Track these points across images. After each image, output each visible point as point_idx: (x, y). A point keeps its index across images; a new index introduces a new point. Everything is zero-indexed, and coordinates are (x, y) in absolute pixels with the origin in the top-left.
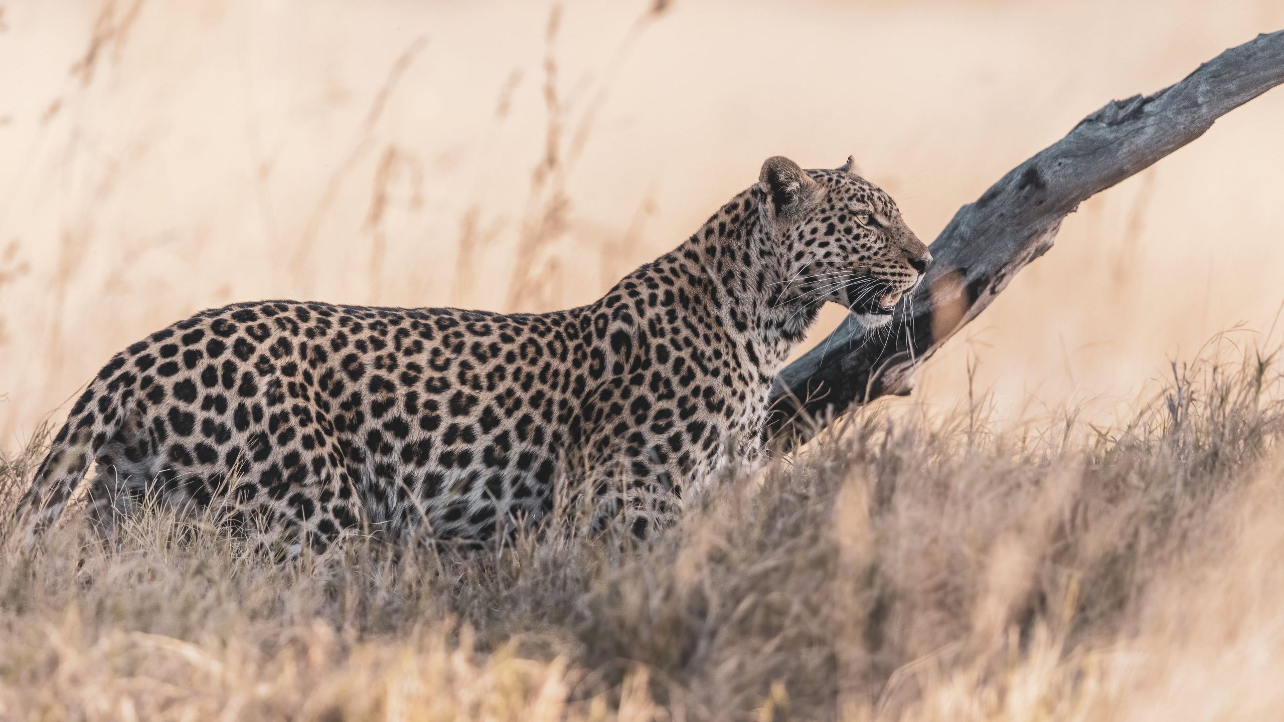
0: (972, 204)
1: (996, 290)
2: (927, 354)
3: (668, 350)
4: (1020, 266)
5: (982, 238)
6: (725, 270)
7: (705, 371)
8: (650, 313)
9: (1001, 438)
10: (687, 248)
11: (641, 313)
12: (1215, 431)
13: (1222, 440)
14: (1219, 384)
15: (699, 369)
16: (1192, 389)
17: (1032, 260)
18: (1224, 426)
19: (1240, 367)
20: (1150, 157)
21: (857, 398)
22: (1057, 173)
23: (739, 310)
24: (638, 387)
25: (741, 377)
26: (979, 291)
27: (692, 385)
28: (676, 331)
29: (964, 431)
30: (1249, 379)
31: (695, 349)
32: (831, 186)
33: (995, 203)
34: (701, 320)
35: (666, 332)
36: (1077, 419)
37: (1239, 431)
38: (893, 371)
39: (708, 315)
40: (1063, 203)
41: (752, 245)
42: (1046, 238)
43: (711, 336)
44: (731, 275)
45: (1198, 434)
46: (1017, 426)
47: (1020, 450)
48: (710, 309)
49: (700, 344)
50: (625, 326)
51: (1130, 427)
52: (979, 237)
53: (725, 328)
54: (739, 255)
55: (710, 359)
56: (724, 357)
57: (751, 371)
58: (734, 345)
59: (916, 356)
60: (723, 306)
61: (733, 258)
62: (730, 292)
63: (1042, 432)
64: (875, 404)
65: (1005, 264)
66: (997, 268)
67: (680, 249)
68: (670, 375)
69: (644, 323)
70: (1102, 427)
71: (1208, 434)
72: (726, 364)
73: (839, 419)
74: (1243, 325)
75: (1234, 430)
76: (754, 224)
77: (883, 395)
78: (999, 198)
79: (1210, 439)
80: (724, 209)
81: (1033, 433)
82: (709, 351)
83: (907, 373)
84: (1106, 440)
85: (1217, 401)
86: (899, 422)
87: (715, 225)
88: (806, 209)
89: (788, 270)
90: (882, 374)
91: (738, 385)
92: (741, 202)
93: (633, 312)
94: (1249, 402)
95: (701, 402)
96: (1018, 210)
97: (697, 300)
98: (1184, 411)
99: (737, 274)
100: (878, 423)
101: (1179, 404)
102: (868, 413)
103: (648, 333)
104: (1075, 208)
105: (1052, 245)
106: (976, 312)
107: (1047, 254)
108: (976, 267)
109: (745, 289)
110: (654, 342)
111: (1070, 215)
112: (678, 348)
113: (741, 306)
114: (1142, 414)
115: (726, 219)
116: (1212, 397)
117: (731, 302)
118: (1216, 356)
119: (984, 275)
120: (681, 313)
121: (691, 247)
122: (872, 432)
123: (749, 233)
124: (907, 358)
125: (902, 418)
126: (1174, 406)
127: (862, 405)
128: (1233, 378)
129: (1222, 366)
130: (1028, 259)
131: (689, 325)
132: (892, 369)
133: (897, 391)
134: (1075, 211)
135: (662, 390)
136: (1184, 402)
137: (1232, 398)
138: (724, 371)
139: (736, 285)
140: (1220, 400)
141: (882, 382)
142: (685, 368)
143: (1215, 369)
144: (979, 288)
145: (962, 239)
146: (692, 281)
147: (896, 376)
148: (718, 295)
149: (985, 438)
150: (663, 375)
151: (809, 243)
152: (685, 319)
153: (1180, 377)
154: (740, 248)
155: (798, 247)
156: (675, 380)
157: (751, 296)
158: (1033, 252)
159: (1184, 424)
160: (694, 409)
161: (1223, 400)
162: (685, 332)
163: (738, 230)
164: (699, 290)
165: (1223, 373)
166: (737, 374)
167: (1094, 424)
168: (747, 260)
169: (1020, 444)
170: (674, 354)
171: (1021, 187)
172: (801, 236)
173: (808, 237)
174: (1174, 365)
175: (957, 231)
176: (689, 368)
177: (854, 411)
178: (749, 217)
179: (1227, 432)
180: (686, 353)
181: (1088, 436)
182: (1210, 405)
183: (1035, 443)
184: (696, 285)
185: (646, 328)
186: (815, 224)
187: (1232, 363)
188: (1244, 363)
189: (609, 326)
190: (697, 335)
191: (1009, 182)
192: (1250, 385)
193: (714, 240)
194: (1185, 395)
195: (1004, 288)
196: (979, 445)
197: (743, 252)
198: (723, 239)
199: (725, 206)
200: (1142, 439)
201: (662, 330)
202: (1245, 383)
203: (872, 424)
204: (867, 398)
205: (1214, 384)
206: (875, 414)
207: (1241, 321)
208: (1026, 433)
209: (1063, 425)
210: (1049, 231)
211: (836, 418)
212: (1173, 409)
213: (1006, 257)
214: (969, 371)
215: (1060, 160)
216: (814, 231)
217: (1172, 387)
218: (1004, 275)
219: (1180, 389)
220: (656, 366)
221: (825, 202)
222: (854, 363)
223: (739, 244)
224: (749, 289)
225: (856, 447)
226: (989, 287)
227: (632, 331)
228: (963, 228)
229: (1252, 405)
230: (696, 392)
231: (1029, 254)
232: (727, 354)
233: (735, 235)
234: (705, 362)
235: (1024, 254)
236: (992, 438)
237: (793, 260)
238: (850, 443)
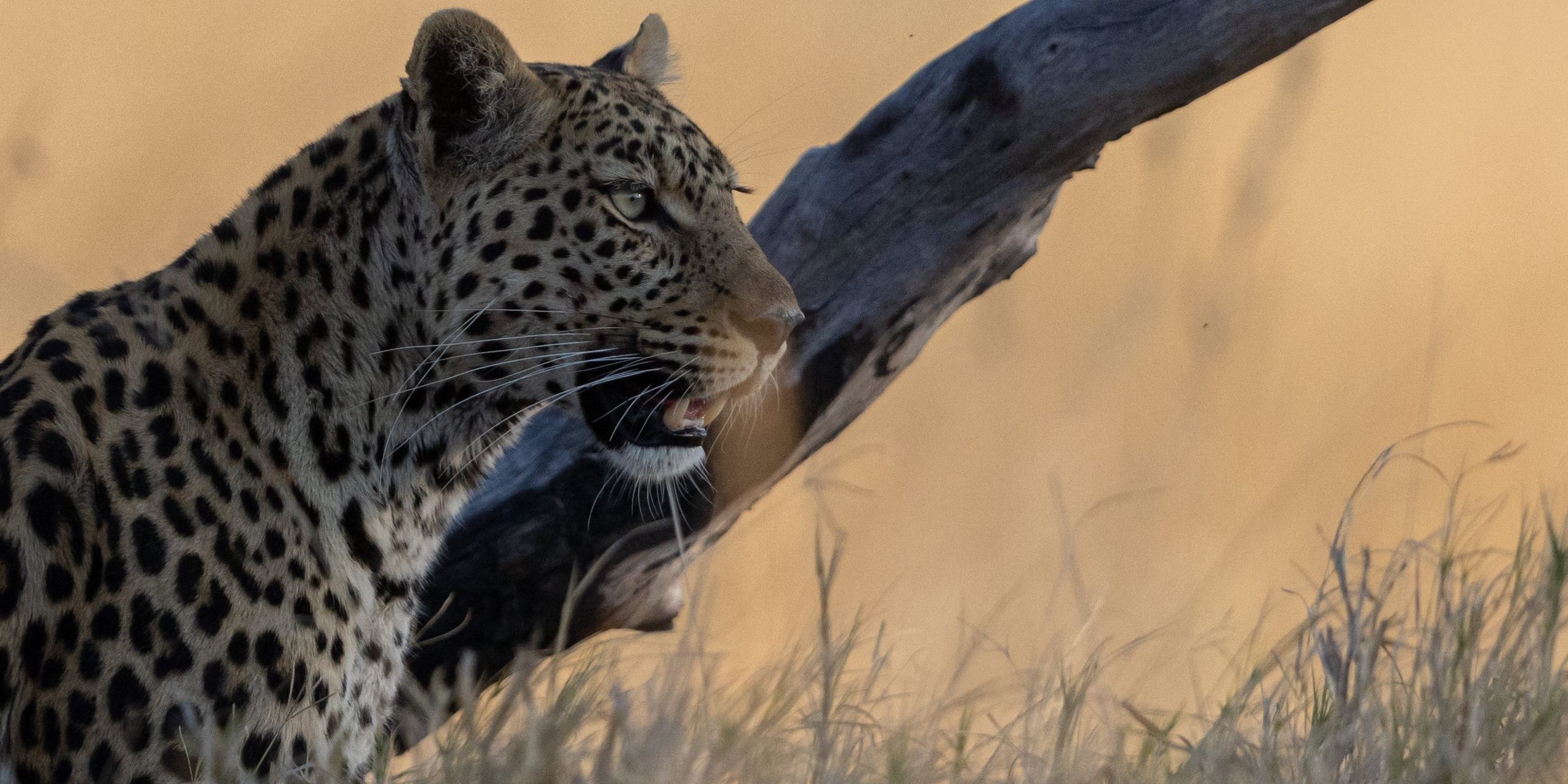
0: (831, 149)
1: (892, 364)
2: (716, 526)
3: (161, 534)
4: (951, 306)
5: (856, 234)
6: (306, 316)
7: (251, 589)
8: (112, 427)
9: (899, 738)
10: (202, 256)
11: (92, 430)
12: (1443, 723)
13: (1461, 747)
14: (1456, 601)
15: (235, 584)
16: (1383, 615)
17: (981, 289)
18: (1466, 711)
19: (1510, 561)
20: (1283, 32)
21: (536, 636)
22: (1045, 72)
23: (333, 419)
24: (110, 643)
25: (332, 602)
26: (846, 370)
27: (227, 631)
28: (176, 478)
29: (806, 722)
30: (1529, 592)
31: (223, 530)
32: (572, 102)
33: (888, 145)
34: (235, 450)
35: (153, 481)
36: (1091, 690)
37: (1504, 721)
38: (629, 570)
39: (254, 437)
40: (1063, 144)
41: (375, 253)
42: (1018, 233)
43: (260, 495)
44: (319, 329)
45: (1401, 730)
46: (941, 710)
47: (948, 769)
48: (258, 421)
49: (232, 513)
50: (53, 476)
51: (1226, 711)
52: (848, 232)
53: (292, 472)
54: (341, 277)
55: (258, 558)
56: (292, 551)
57: (354, 583)
58: (314, 516)
59: (686, 533)
60: (293, 413)
61: (328, 285)
62: (312, 377)
63: (1003, 723)
64: (583, 651)
65: (915, 301)
66: (893, 311)
67: (181, 263)
68: (172, 603)
69: (101, 456)
70: (1158, 712)
71: (1425, 732)
72: (296, 570)
73: (492, 689)
74: (1515, 453)
75: (1491, 719)
76: (384, 199)
77: (605, 629)
78: (901, 132)
79: (1431, 744)
80: (308, 153)
81: (981, 726)
82: (255, 539)
83: (664, 573)
84: (1168, 744)
85: (1448, 648)
86: (642, 697)
87: (284, 194)
88: (501, 153)
89: (440, 317)
90: (602, 578)
91: (325, 620)
92: (354, 137)
93: (69, 425)
94: (1530, 653)
95: (253, 676)
96: (946, 165)
97: (230, 394)
98: (1364, 672)
99: (335, 328)
100: (592, 697)
101: (1350, 655)
102: (564, 676)
103: (111, 485)
104: (1090, 160)
105: (1032, 253)
106: (839, 422)
107: (1019, 275)
108: (840, 307)
109: (349, 369)
110: (129, 510)
111: (1080, 177)
112: (185, 529)
113: (335, 410)
114: (1257, 676)
115: (313, 179)
116: (1437, 637)
117: (314, 401)
118: (1446, 534)
119: (859, 326)
120: (187, 429)
121: (218, 254)
122: (575, 721)
123: (371, 220)
124: (667, 535)
125: (649, 685)
126: (1339, 660)
127: (551, 654)
128: (1489, 590)
129: (1462, 557)
130: (971, 288)
131: (207, 466)
132: (625, 564)
133: (638, 617)
134: (1092, 167)
135: (160, 646)
136: (1365, 650)
137: (1487, 641)
138: (293, 589)
139: (329, 355)
140: (1455, 647)
141: (602, 598)
142: (204, 585)
143: (1445, 567)
144: (849, 360)
145: (807, 236)
146: (219, 342)
147: (638, 581)
148: (280, 384)
149: (861, 740)
150: (156, 605)
151: (491, 253)
152: (196, 446)
153: (1354, 586)
154: (344, 257)
155: (466, 260)
156: (186, 617)
157: (363, 384)
158: (984, 270)
159: (1365, 707)
160: (242, 697)
161: (1466, 642)
162: (198, 485)
163: (342, 211)
164: (234, 367)
165: (1464, 576)
166: (321, 593)
167: (1138, 703)
168: (360, 292)
169: (950, 754)
170: (177, 546)
171: (955, 106)
172: (474, 230)
173: (489, 235)
174: (1337, 556)
175: (792, 217)
176: (215, 585)
177: (529, 669)
178: (370, 176)
179: (1473, 724)
180: (201, 543)
181: (1121, 735)
182: (1432, 658)
183: (987, 752)
184: (229, 353)
185: (105, 472)
186: (510, 200)
187: (1486, 553)
188: (1519, 551)
189: (13, 474)
190: (225, 493)
191: (923, 94)
192: (1532, 606)
193: (280, 232)
194: (1368, 631)
195: (910, 362)
196: (847, 754)
197: (351, 268)
198: (303, 231)
199: (311, 147)
200: (1256, 740)
201: (141, 473)
202: (1521, 603)
203: (576, 700)
204: (562, 637)
205: (1443, 604)
206: (580, 679)
207: (1509, 444)
208: (965, 725)
209: (1057, 705)
210: (1026, 215)
211: (484, 687)
212: (1335, 666)
213: (914, 284)
214: (820, 570)
215: (1054, 39)
216: (504, 220)
217: (1332, 609)
218: (909, 329)
219: (1352, 615)
220: (137, 582)
221: (545, 146)
222: (530, 549)
223: (343, 246)
224: (360, 366)
225: (532, 757)
226: (872, 357)
227: (74, 484)
228: (806, 209)
229: (1536, 660)
230: (238, 647)
231: (972, 276)
232: (298, 541)
233: (333, 222)
234: (249, 566)
235: (962, 274)
236: (879, 739)
237: (451, 294)
238: (517, 751)
